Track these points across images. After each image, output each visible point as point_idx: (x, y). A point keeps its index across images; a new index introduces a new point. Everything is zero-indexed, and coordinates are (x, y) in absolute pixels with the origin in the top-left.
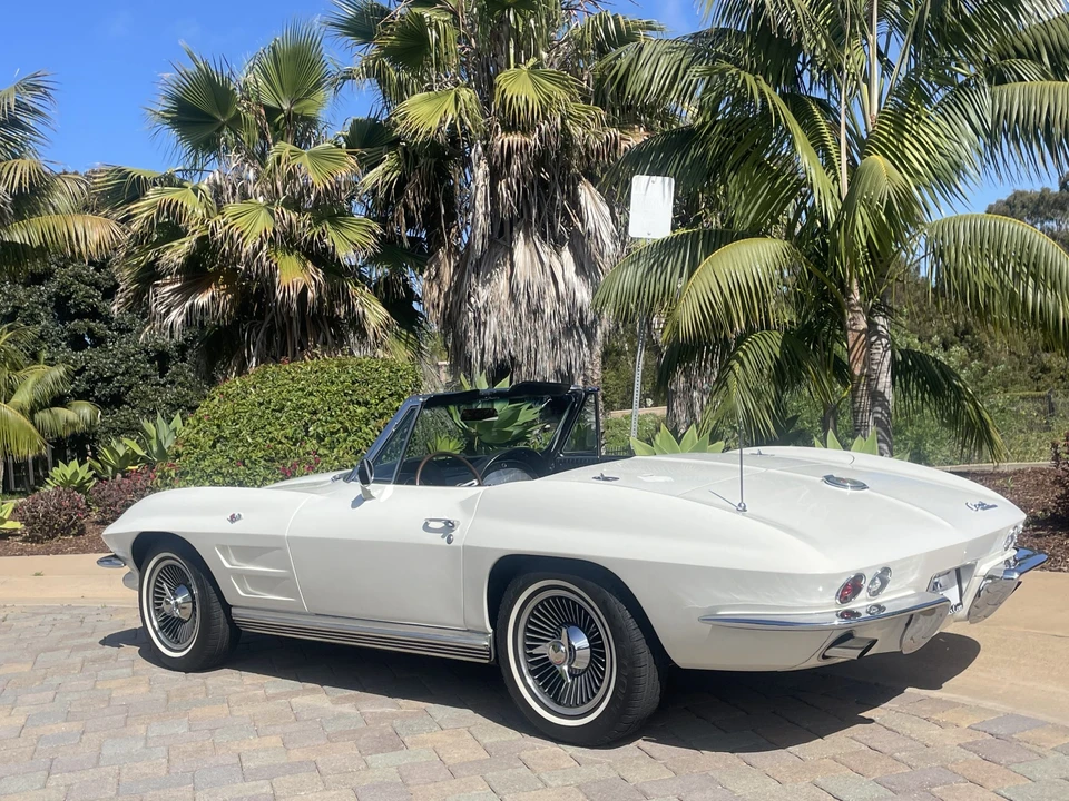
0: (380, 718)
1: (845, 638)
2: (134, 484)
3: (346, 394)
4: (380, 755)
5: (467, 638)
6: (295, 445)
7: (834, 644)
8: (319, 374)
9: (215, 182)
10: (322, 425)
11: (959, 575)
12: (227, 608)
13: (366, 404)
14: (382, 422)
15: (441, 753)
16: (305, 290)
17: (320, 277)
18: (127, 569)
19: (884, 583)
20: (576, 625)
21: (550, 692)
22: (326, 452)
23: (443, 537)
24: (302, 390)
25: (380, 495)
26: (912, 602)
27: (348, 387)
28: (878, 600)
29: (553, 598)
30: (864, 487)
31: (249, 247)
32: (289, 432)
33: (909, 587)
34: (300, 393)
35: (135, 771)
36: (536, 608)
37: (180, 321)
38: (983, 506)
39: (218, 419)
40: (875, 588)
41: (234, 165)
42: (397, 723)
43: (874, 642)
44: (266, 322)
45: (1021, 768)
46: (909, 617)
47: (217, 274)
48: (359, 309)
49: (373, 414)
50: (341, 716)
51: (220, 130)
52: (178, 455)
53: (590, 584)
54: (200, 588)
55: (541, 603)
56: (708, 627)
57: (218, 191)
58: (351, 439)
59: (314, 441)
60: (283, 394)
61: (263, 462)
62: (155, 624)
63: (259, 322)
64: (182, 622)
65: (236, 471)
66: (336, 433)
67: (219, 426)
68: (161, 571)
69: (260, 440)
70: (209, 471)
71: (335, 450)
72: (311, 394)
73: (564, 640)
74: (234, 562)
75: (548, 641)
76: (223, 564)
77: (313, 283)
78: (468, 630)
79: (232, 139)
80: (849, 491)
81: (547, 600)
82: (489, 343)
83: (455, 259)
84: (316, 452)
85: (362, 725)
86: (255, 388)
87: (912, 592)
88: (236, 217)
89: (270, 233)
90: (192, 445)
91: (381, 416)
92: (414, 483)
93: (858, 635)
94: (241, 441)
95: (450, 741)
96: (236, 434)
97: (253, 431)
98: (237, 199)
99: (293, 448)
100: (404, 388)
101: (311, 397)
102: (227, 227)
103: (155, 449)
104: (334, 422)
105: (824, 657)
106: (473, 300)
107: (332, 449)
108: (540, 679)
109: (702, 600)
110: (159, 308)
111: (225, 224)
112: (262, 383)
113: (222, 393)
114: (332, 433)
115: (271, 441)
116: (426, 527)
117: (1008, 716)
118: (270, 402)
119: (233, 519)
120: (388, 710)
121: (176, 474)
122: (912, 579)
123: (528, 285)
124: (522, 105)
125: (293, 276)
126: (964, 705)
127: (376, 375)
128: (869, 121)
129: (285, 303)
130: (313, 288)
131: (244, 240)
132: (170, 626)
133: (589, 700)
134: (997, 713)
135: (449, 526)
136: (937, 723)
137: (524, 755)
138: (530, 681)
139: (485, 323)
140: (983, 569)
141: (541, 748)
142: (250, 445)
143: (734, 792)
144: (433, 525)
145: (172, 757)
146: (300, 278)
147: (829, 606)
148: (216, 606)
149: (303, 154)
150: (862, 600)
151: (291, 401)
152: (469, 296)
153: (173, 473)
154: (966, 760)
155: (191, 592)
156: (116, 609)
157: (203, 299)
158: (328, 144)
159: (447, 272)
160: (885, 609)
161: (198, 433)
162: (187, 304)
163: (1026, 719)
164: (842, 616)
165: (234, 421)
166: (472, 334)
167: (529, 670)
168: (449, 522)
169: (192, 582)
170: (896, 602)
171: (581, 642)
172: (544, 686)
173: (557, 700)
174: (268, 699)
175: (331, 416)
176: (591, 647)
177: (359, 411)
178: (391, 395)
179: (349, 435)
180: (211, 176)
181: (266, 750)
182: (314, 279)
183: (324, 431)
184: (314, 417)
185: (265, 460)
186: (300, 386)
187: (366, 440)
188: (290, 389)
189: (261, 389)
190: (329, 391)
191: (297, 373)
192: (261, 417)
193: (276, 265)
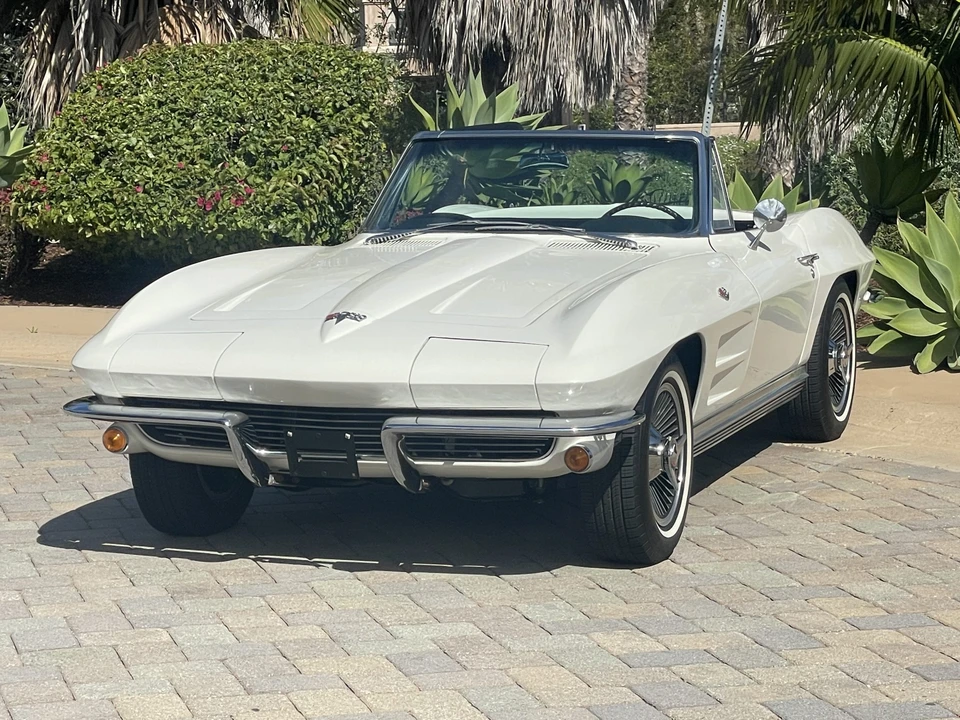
3: (286, 98)
6: (213, 166)
8: (244, 64)
10: (255, 141)
13: (315, 113)
22: (259, 180)
24: (222, 87)
27: (288, 86)
32: (207, 147)
34: (219, 91)
39: (102, 120)
49: (325, 130)
52: (43, 171)
58: (295, 163)
59: (242, 164)
60: (195, 91)
61: (171, 189)
65: (133, 198)
67: (102, 132)
69: (165, 157)
70: (93, 196)
71: (274, 179)
82: (473, 12)
84: (245, 179)
86: (150, 79)
94: (138, 156)
96: (130, 146)
97: (153, 143)
99: (212, 171)
101: (235, 99)
104: (268, 138)
107: (269, 177)
112: (161, 72)
113: (100, 83)
114: (268, 153)
115: (180, 159)
118: (175, 102)
142: (151, 163)
151: (207, 102)
165: (123, 126)
175: (266, 128)
177: (304, 123)
178: (351, 103)
179: (293, 157)
183: (257, 151)
184: (242, 129)
185: (175, 186)
186: (219, 81)
187: (316, 166)
188: (205, 84)
189: (161, 82)
190: (262, 90)
191: (211, 60)
192: (164, 122)
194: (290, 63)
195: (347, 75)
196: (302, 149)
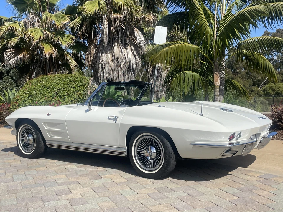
0: (93, 171)
1: (229, 151)
2: (3, 108)
3: (68, 85)
4: (96, 180)
5: (119, 149)
6: (53, 98)
7: (226, 152)
8: (60, 78)
9: (25, 22)
10: (61, 93)
11: (257, 136)
12: (44, 140)
13: (74, 88)
14: (79, 93)
15: (113, 180)
16: (52, 55)
17: (56, 51)
18: (12, 129)
19: (240, 136)
20: (152, 146)
21: (144, 164)
22: (62, 101)
23: (114, 121)
24: (55, 83)
25: (94, 109)
26: (246, 142)
27: (69, 82)
28: (238, 141)
29: (146, 138)
30: (232, 111)
31: (35, 42)
32: (51, 94)
33: (245, 138)
34: (54, 84)
35: (25, 183)
36: (141, 141)
37: (14, 63)
38: (262, 118)
39: (30, 90)
40: (238, 137)
41: (31, 17)
42: (98, 172)
43: (237, 152)
45: (274, 186)
46: (245, 146)
47: (24, 49)
48: (69, 60)
49: (76, 91)
50: (81, 171)
51: (27, 6)
52: (17, 100)
53: (158, 134)
54: (37, 135)
55: (143, 140)
56: (192, 146)
57: (26, 24)
58: (70, 97)
59: (59, 98)
60: (49, 84)
61: (44, 103)
62: (21, 145)
63: (36, 64)
64: (30, 144)
66: (66, 95)
67: (30, 92)
68: (24, 130)
69: (43, 96)
70: (27, 105)
71: (65, 101)
72: (58, 84)
73: (149, 150)
74: (48, 127)
75: (144, 150)
76: (44, 128)
77: (54, 53)
78: (119, 147)
79: (31, 9)
80: (228, 112)
81: (144, 139)
82: (105, 73)
83: (95, 49)
84: (59, 101)
85: (88, 173)
86: (40, 81)
87: (246, 139)
88: (31, 32)
89: (42, 37)
90: (22, 97)
91: (78, 91)
92: (103, 106)
93: (232, 150)
94: (37, 96)
95: (115, 177)
96: (36, 94)
97: (40, 94)
98: (31, 27)
99: (52, 99)
100: (85, 84)
102: (29, 35)
103: (7, 99)
104: (64, 92)
105: (223, 156)
106: (100, 61)
107: (64, 100)
108: (141, 161)
109: (191, 139)
110: (7, 58)
111: (28, 34)
112: (43, 80)
113: (30, 83)
114: (64, 95)
115: (46, 97)
116: (109, 118)
117: (267, 174)
118: (45, 86)
119: (48, 115)
120: (94, 169)
121: (17, 105)
122: (247, 135)
123: (118, 58)
124: (120, 5)
125: (48, 51)
126: (255, 172)
127: (77, 79)
128: (222, 15)
129: (46, 59)
131: (34, 39)
132: (26, 145)
133: (155, 166)
134: (264, 173)
135: (116, 118)
136: (248, 175)
137: (137, 181)
138: (138, 161)
139: (104, 68)
140: (262, 135)
141: (141, 179)
142: (40, 98)
143: (198, 191)
144: (110, 117)
145: (35, 180)
146: (50, 51)
147: (226, 141)
148: (41, 140)
149: (52, 15)
150: (234, 140)
151: (52, 86)
152: (100, 59)
153: (16, 105)
154: (259, 184)
155: (33, 136)
156: (3, 142)
157: (20, 56)
158: (60, 13)
159: (93, 51)
160: (240, 143)
161: (24, 94)
162: (16, 58)
163: (272, 175)
164: (229, 144)
165: (34, 91)
166: (100, 70)
167: (138, 158)
168: (116, 117)
169: (34, 133)
170: (242, 141)
171: (154, 150)
172: (142, 163)
173: (145, 166)
174: (58, 166)
175: (64, 90)
176: (156, 152)
177: (72, 89)
178: (81, 85)
179: (69, 96)
180: (24, 20)
181: (62, 178)
182: (55, 52)
183: (62, 95)
184: (59, 91)
185: (44, 102)
186: (54, 82)
187: (74, 98)
188: (51, 82)
189: (42, 82)
190: (63, 83)
191: (53, 78)
192: (43, 90)
193: (43, 47)
195: (80, 80)
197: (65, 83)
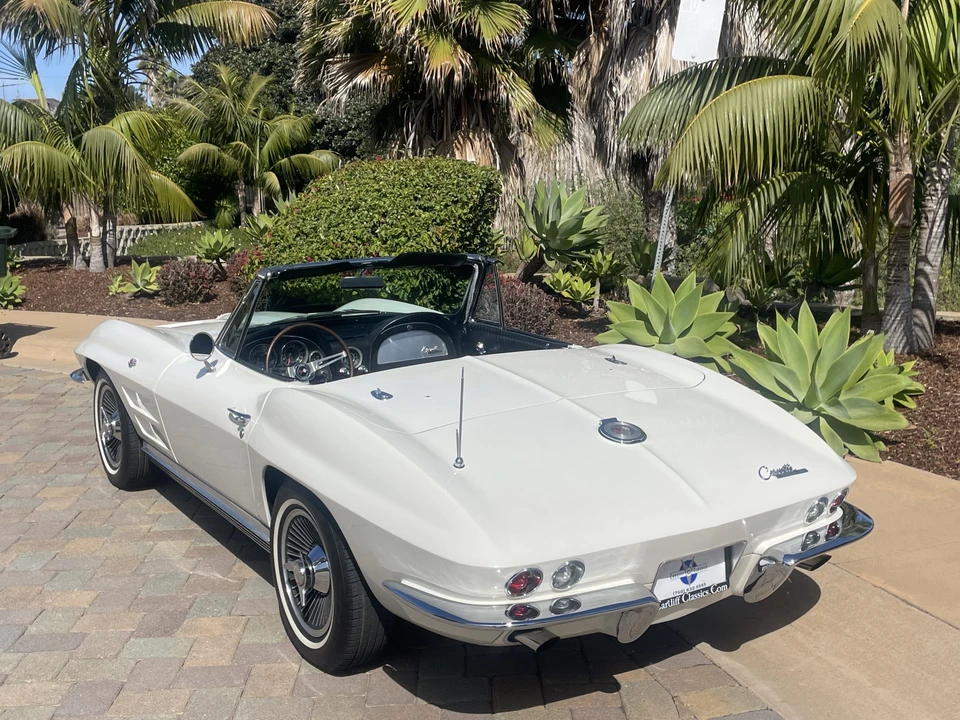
0: (197, 586)
3: (416, 199)
4: (144, 640)
10: (386, 229)
11: (729, 552)
12: (140, 439)
13: (431, 209)
14: (442, 228)
16: (452, 72)
17: (467, 63)
19: (577, 575)
23: (238, 429)
24: (379, 191)
28: (570, 593)
29: (300, 517)
31: (401, 31)
32: (358, 232)
36: (293, 522)
38: (785, 472)
39: (305, 213)
40: (561, 580)
44: (426, 102)
47: (382, 54)
48: (503, 95)
49: (433, 221)
52: (267, 244)
55: (297, 518)
58: (410, 243)
66: (398, 237)
67: (304, 220)
69: (332, 238)
74: (139, 402)
77: (460, 67)
83: (605, 45)
89: (421, 16)
90: (280, 236)
91: (442, 222)
94: (316, 237)
95: (218, 632)
100: (470, 195)
101: (384, 199)
102: (385, 9)
104: (396, 227)
105: (512, 641)
106: (614, 89)
110: (329, 85)
112: (349, 180)
114: (394, 237)
116: (231, 415)
119: (132, 363)
121: (260, 263)
126: (734, 684)
129: (435, 86)
130: (460, 73)
131: (398, 22)
135: (242, 420)
139: (624, 112)
140: (760, 547)
142: (323, 242)
146: (448, 62)
150: (542, 594)
151: (366, 201)
152: (611, 85)
153: (257, 262)
157: (364, 79)
159: (597, 57)
160: (580, 603)
161: (286, 225)
162: (350, 85)
164: (512, 612)
166: (612, 123)
170: (601, 595)
175: (397, 219)
177: (423, 216)
178: (455, 203)
179: (408, 240)
182: (462, 64)
183: (387, 235)
184: (382, 220)
187: (421, 246)
189: (346, 186)
190: (400, 194)
193: (426, 48)
194: (426, 175)
196: (415, 234)
197: (406, 192)
